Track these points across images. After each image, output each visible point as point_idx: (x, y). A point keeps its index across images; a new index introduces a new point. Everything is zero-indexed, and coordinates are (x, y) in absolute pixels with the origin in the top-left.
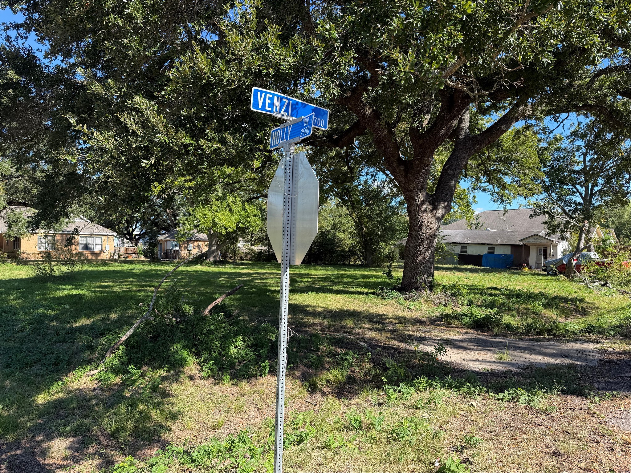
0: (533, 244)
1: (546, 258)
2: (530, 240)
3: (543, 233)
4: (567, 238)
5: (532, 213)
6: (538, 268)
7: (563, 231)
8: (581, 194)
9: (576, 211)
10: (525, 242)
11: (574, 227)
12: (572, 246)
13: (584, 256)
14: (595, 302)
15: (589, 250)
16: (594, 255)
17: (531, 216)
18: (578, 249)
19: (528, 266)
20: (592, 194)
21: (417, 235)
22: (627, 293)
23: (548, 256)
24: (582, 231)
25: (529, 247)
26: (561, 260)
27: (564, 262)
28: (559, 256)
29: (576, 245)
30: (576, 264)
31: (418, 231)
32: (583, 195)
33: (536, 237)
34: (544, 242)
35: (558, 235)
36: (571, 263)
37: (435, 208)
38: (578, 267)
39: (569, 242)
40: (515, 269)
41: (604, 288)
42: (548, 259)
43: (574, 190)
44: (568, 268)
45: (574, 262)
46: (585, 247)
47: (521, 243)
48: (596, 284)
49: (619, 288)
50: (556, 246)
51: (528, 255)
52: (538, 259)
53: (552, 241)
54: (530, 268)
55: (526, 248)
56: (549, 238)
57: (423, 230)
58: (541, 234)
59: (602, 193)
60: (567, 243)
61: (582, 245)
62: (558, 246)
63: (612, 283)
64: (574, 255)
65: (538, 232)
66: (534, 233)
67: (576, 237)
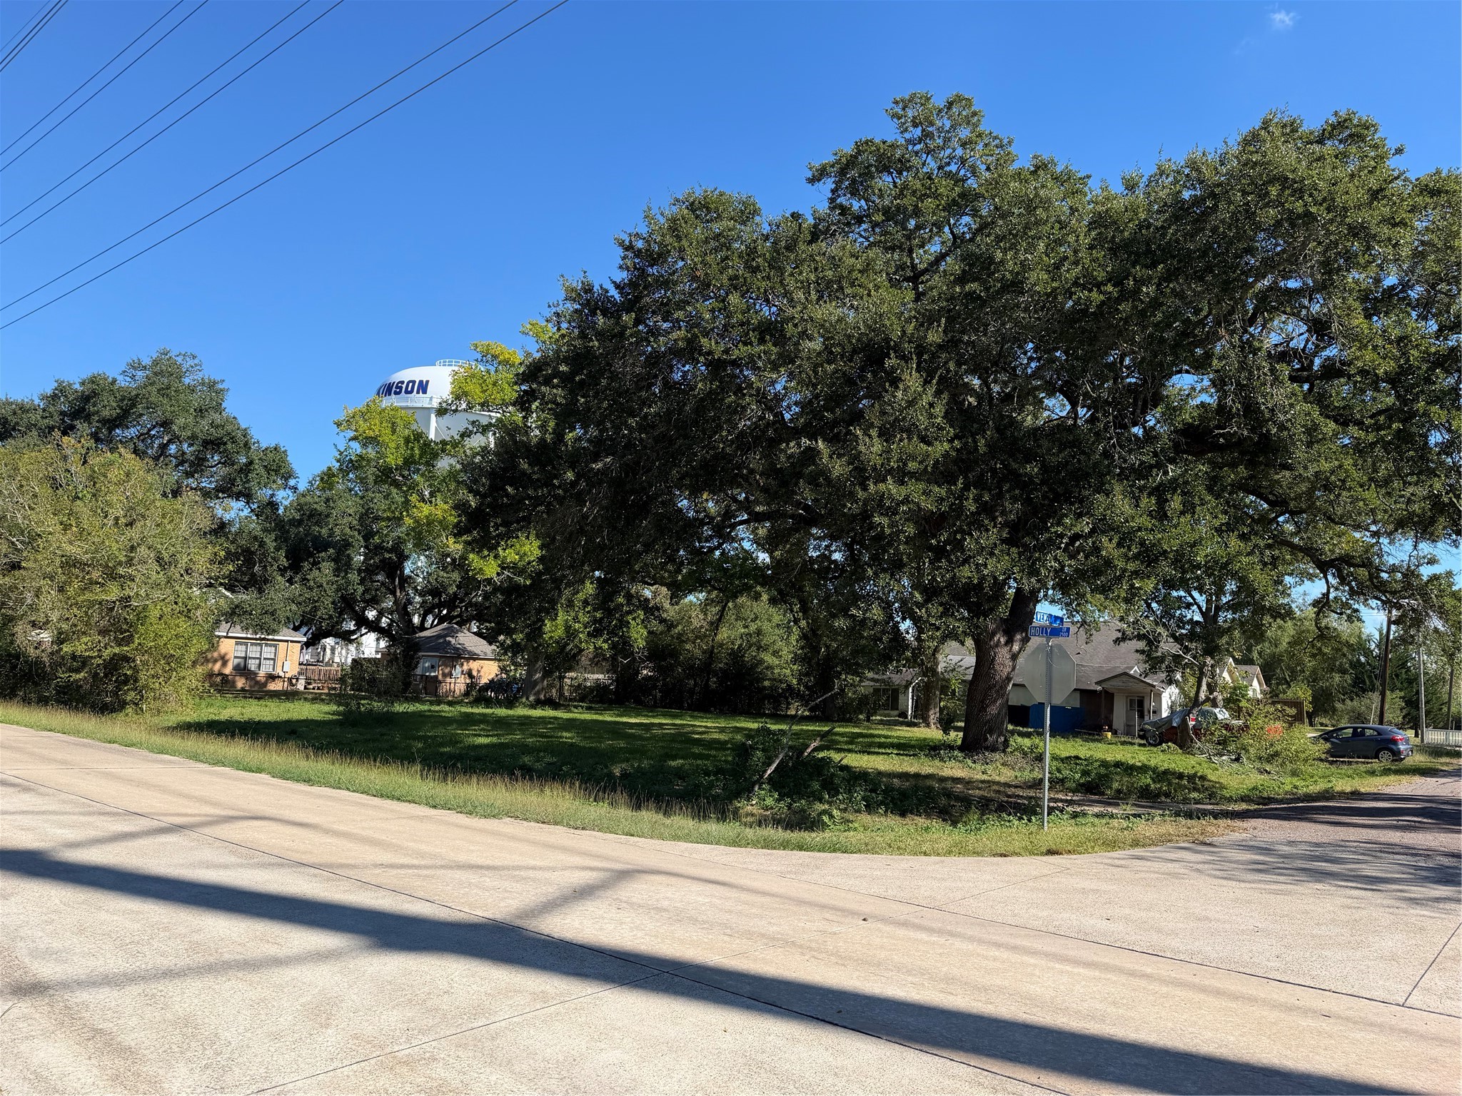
0: (1121, 691)
1: (1142, 716)
2: (1114, 683)
3: (1135, 670)
4: (1177, 683)
5: (1120, 635)
6: (1128, 734)
7: (1170, 671)
8: (1199, 607)
9: (1192, 636)
10: (1106, 685)
11: (1190, 665)
12: (1186, 696)
13: (1204, 714)
14: (1222, 781)
15: (1215, 705)
16: (1222, 715)
17: (1117, 641)
18: (1196, 702)
19: (1110, 729)
20: (1218, 609)
21: (988, 674)
22: (1269, 773)
23: (1146, 713)
24: (1202, 674)
25: (1112, 695)
26: (1169, 719)
27: (1175, 725)
28: (1165, 714)
29: (1192, 695)
30: (1194, 726)
31: (989, 668)
32: (1204, 609)
33: (1124, 679)
34: (1140, 687)
35: (1163, 676)
36: (1187, 725)
37: (1010, 642)
38: (1196, 730)
39: (1182, 689)
40: (1090, 734)
41: (1235, 765)
42: (1146, 718)
43: (1189, 599)
44: (1182, 732)
45: (1191, 723)
46: (1208, 699)
47: (1099, 688)
48: (1224, 758)
49: (1258, 765)
50: (1159, 696)
51: (1111, 710)
52: (1129, 718)
53: (1154, 686)
54: (1115, 733)
55: (1108, 696)
56: (1146, 680)
57: (997, 667)
58: (1132, 672)
59: (1233, 607)
60: (1177, 691)
61: (1202, 696)
62: (1163, 695)
63: (1248, 758)
64: (1190, 712)
65: (1127, 668)
66: (1120, 671)
67: (1192, 680)
